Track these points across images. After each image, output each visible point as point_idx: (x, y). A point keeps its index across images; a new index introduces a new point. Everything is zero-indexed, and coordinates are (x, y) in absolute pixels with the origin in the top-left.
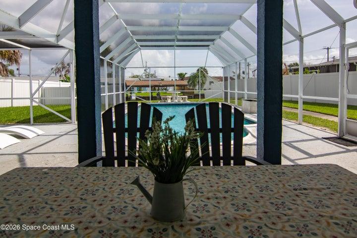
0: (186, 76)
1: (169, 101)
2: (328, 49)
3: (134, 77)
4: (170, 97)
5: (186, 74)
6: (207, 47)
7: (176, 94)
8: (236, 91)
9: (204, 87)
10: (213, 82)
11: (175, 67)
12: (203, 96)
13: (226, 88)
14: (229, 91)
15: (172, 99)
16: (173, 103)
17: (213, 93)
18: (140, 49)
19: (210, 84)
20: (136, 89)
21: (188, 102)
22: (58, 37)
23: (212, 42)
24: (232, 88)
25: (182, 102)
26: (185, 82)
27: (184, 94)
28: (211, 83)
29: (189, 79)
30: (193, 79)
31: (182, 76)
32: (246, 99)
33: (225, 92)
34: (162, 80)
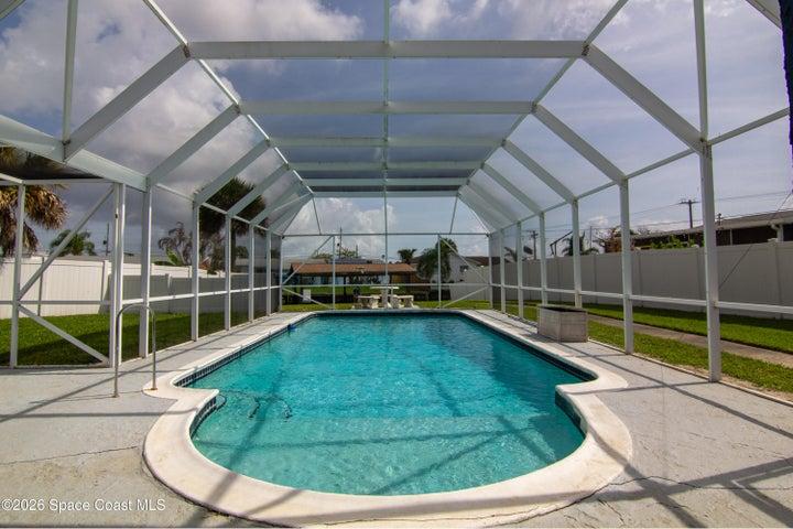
0: (415, 255)
1: (375, 306)
2: (690, 203)
3: (318, 257)
4: (377, 297)
5: (414, 250)
6: (455, 192)
7: (390, 290)
8: (520, 286)
9: (451, 277)
10: (467, 267)
11: (386, 234)
12: (446, 295)
13: (496, 279)
14: (503, 284)
15: (380, 300)
16: (382, 310)
17: (468, 290)
18: (312, 196)
19: (462, 271)
20: (318, 279)
21: (415, 307)
22: (67, 146)
23: (465, 179)
24: (511, 279)
25: (401, 307)
26: (412, 268)
27: (408, 291)
28: (463, 268)
29: (421, 260)
30: (428, 261)
31: (406, 255)
32: (545, 304)
33: (494, 287)
34: (369, 262)
